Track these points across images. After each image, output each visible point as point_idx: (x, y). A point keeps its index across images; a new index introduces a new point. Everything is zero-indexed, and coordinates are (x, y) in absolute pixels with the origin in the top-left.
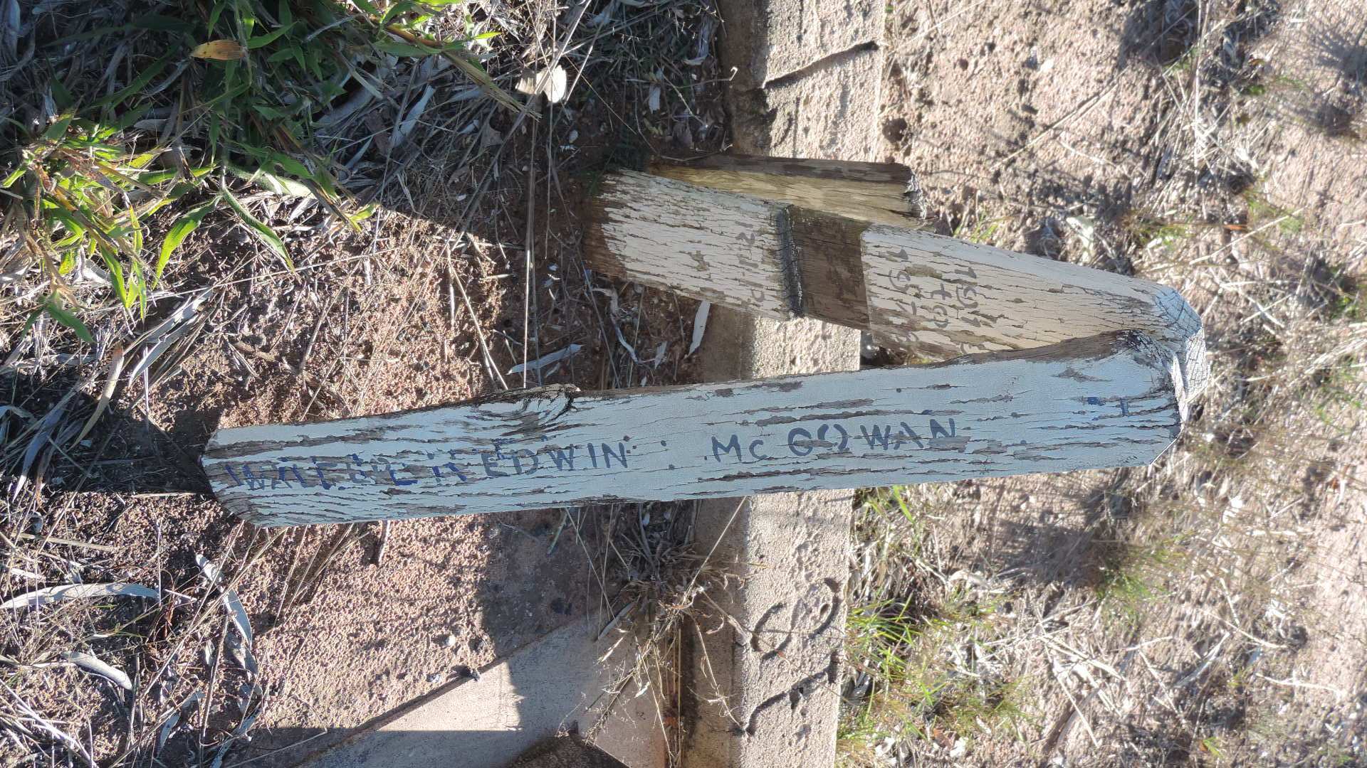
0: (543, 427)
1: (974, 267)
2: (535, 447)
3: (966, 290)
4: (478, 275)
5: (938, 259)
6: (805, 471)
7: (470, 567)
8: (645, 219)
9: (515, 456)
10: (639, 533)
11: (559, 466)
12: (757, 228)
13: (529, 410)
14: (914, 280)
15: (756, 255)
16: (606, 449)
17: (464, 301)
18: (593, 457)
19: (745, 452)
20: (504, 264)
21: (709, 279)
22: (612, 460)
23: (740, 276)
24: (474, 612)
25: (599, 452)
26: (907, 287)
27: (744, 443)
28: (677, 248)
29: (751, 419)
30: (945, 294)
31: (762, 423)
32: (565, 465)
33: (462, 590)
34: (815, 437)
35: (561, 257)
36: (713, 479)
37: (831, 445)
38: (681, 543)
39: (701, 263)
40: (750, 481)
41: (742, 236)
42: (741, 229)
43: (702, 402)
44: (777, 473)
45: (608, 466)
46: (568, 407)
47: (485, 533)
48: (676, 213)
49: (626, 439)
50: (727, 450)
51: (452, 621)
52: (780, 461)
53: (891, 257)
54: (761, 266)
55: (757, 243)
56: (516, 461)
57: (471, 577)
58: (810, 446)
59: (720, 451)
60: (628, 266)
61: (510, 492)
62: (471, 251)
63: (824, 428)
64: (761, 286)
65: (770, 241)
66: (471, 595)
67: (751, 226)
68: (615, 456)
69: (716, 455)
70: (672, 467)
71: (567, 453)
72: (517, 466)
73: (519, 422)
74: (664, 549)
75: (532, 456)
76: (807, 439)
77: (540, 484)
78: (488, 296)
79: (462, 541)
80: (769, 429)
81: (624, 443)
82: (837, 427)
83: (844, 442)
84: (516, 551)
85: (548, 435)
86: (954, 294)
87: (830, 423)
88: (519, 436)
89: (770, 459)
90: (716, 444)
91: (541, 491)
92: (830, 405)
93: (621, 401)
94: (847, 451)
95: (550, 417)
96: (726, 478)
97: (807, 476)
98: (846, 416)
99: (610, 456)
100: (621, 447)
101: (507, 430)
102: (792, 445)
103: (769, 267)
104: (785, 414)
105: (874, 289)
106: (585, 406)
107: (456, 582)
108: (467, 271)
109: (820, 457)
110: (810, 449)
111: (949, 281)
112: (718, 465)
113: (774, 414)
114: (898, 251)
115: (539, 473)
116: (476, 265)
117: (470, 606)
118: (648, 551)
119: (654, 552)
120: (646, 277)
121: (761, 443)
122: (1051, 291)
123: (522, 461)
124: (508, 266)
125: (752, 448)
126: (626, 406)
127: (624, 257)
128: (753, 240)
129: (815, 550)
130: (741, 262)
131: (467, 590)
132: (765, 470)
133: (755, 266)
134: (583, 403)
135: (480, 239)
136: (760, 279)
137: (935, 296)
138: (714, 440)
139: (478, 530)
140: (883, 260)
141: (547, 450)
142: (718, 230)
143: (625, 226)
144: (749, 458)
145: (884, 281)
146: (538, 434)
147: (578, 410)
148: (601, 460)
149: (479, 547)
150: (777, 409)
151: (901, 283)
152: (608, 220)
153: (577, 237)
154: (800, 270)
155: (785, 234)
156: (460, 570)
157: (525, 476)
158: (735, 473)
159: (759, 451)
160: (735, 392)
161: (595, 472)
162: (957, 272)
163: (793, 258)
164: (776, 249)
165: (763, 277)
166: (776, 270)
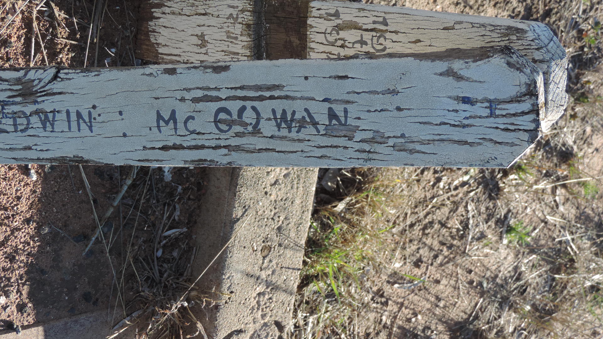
0: (37, 92)
1: (387, 16)
2: (29, 109)
3: (379, 37)
4: (55, 36)
5: (362, 14)
6: (225, 147)
7: (24, 251)
8: (173, 13)
9: (15, 116)
10: (153, 261)
11: (44, 128)
12: (240, 8)
13: (27, 77)
14: (342, 34)
15: (238, 29)
16: (79, 115)
17: (42, 52)
18: (69, 121)
19: (180, 125)
20: (76, 34)
21: (206, 54)
22: (83, 126)
23: (225, 48)
24: (24, 284)
25: (73, 117)
26: (336, 40)
27: (181, 117)
28: (190, 32)
29: (188, 96)
30: (363, 43)
31: (195, 100)
32: (49, 128)
33: (16, 266)
34: (235, 117)
35: (119, 43)
36: (153, 148)
37: (247, 124)
38: (182, 275)
39: (203, 41)
40: (181, 152)
41: (230, 16)
42: (231, 10)
43: (152, 78)
44: (202, 147)
45: (79, 130)
46: (55, 77)
47: (38, 228)
48: (193, 5)
49: (94, 107)
50: (167, 123)
51: (5, 286)
52: (206, 137)
53: (329, 16)
54: (240, 38)
55: (240, 20)
56: (15, 121)
57: (23, 258)
58: (231, 124)
59: (162, 123)
60: (160, 50)
61: (8, 147)
62: (52, 15)
63: (243, 109)
65: (248, 17)
66: (22, 271)
67: (237, 7)
68: (85, 122)
69: (159, 127)
70: (125, 135)
71: (50, 116)
72: (15, 125)
73: (20, 87)
74: (169, 276)
75: (27, 117)
76: (228, 117)
77: (30, 142)
78: (60, 53)
79: (20, 230)
80: (200, 106)
81: (92, 110)
82: (254, 108)
83: (258, 123)
84: (61, 249)
85: (39, 99)
86: (369, 42)
87: (249, 104)
88: (19, 99)
89: (199, 133)
90: (159, 117)
91: (30, 148)
92: (249, 88)
93: (93, 74)
94: (259, 132)
95: (42, 84)
96: (165, 148)
97: (225, 151)
98: (261, 99)
99: (81, 121)
100: (90, 113)
101: (10, 93)
102: (216, 122)
103: (245, 38)
104: (214, 93)
105: (312, 45)
106: (68, 77)
107: (11, 258)
108: (47, 30)
109: (238, 135)
110: (230, 128)
111: (366, 30)
112: (159, 136)
113: (206, 93)
114: (332, 11)
115: (30, 132)
116: (54, 28)
117: (21, 279)
118: (157, 274)
119: (161, 276)
120: (169, 57)
121: (193, 118)
122: (445, 29)
123: (19, 121)
124: (78, 36)
125: (186, 122)
126: (96, 79)
127: (158, 44)
128: (237, 18)
129: (270, 298)
130: (228, 37)
131: (19, 267)
132: (193, 143)
133: (236, 38)
134: (66, 74)
135: (60, 10)
136: (238, 48)
137: (356, 45)
138: (158, 112)
139: (33, 225)
140: (321, 20)
141: (37, 112)
142: (216, 13)
143: (161, 20)
144: (182, 130)
145: (320, 38)
146: (33, 98)
147: (62, 79)
148: (74, 125)
149: (32, 238)
150: (209, 89)
151: (333, 37)
152: (152, 18)
153: (131, 32)
154: (266, 43)
155: (260, 13)
156: (16, 250)
157: (19, 134)
158: (171, 144)
159: (191, 125)
160: (178, 71)
161: (70, 135)
162: (374, 22)
163: (262, 34)
164: (251, 22)
165: (240, 47)
166: (249, 39)
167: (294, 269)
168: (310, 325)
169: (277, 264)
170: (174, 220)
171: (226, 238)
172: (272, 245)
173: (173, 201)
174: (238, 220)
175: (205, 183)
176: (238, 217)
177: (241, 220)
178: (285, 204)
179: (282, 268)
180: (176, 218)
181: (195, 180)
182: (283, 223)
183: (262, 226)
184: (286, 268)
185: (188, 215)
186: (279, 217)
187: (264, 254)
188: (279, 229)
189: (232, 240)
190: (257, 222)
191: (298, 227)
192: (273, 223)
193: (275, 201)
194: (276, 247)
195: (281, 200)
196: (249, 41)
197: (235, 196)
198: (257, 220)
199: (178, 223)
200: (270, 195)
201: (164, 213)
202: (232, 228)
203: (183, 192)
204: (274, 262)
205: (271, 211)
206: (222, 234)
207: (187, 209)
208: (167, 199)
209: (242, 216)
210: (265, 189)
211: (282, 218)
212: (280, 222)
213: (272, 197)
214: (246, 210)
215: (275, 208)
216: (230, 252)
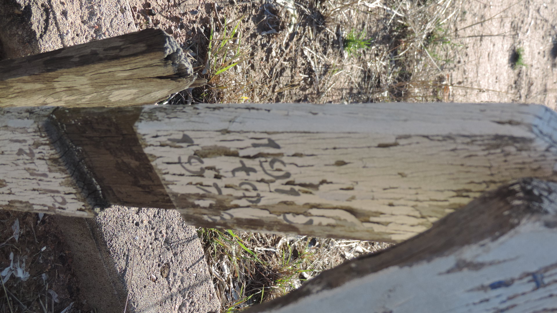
1: (273, 137)
3: (272, 163)
5: (228, 137)
12: (31, 142)
14: (208, 162)
15: (42, 167)
21: (11, 193)
23: (36, 187)
26: (203, 170)
30: (248, 170)
41: (20, 152)
42: (18, 146)
53: (174, 143)
54: (51, 175)
55: (37, 156)
64: (58, 192)
65: (47, 151)
67: (25, 141)
86: (258, 168)
103: (58, 175)
105: (168, 178)
111: (248, 157)
114: (180, 136)
128: (32, 153)
133: (45, 175)
136: (55, 186)
137: (237, 174)
140: (167, 148)
145: (177, 169)
151: (196, 166)
154: (89, 167)
162: (255, 146)
163: (77, 159)
164: (57, 156)
165: (57, 184)
166: (66, 176)
167: (198, 261)
168: (225, 267)
169: (182, 271)
170: (56, 304)
171: (123, 294)
172: (168, 261)
173: (44, 291)
174: (125, 270)
175: (67, 252)
176: (124, 268)
177: (128, 268)
178: (160, 217)
179: (187, 270)
180: (57, 301)
181: (55, 257)
182: (167, 233)
183: (150, 255)
184: (191, 267)
185: (66, 290)
186: (161, 232)
187: (165, 275)
188: (167, 241)
189: (130, 291)
190: (144, 256)
191: (182, 225)
192: (158, 242)
193: (149, 222)
194: (173, 259)
195: (154, 216)
196: (67, 177)
197: (110, 253)
198: (142, 254)
199: (61, 303)
200: (142, 222)
201: (41, 308)
202: (124, 282)
203: (49, 275)
204: (178, 273)
205: (150, 234)
206: (116, 293)
207: (63, 285)
208: (37, 295)
209: (127, 264)
210: (135, 222)
211: (164, 232)
212: (165, 235)
213: (144, 222)
214: (127, 256)
215: (153, 229)
216: (134, 303)
